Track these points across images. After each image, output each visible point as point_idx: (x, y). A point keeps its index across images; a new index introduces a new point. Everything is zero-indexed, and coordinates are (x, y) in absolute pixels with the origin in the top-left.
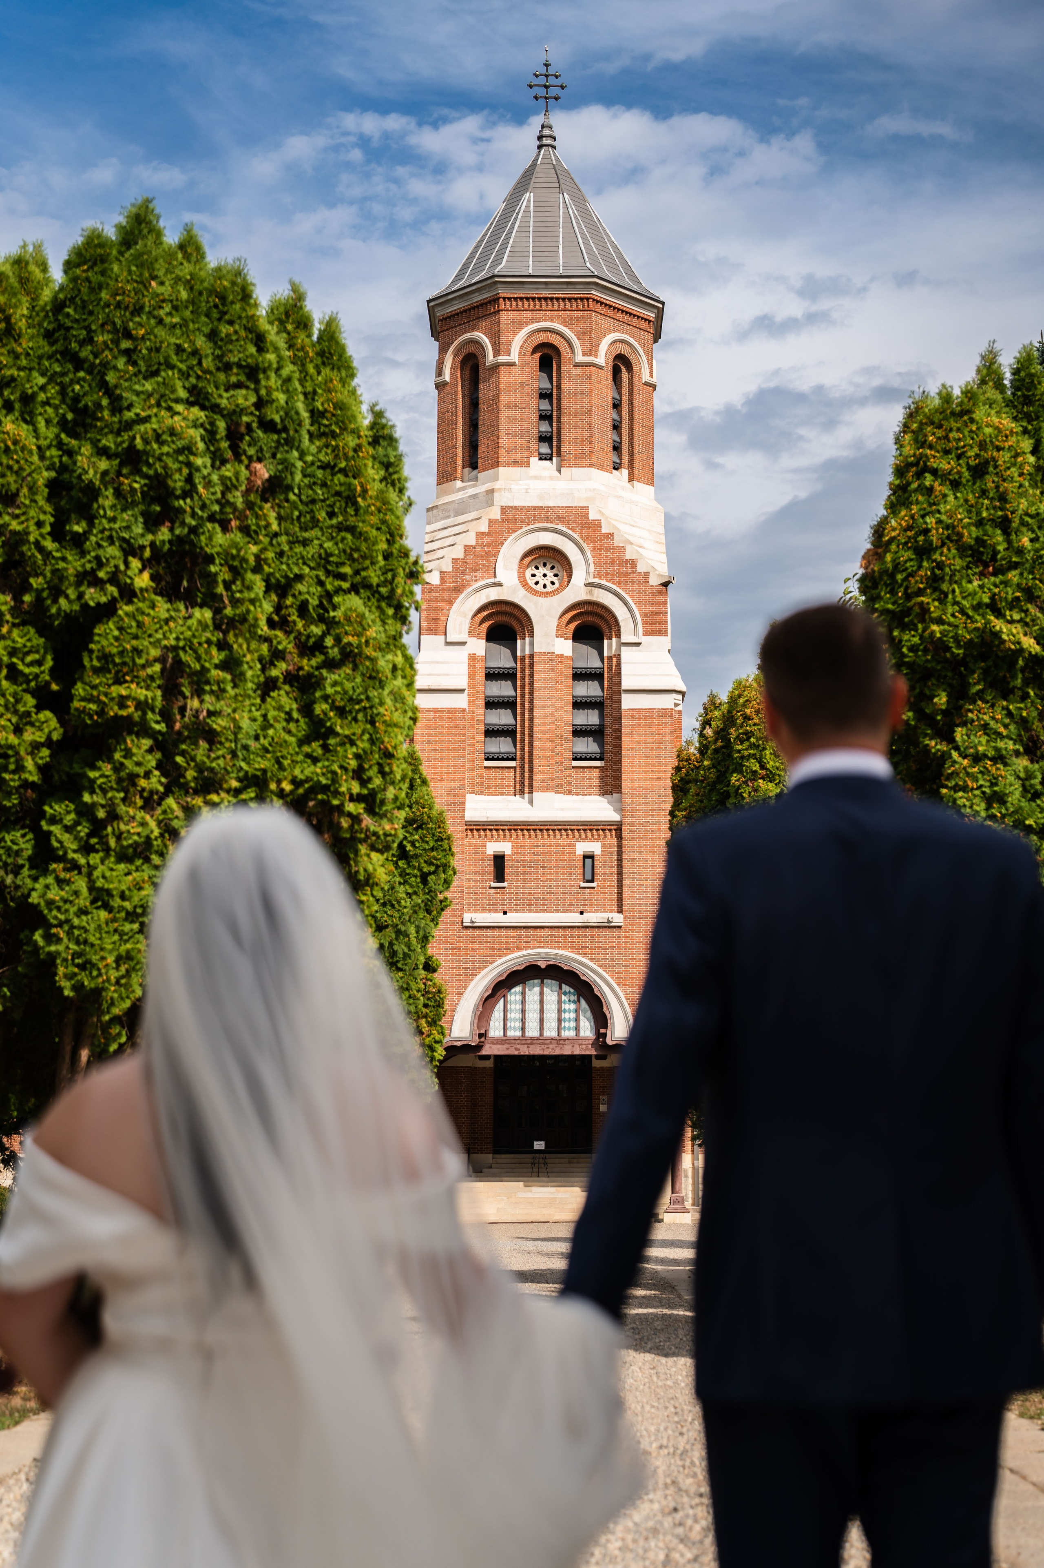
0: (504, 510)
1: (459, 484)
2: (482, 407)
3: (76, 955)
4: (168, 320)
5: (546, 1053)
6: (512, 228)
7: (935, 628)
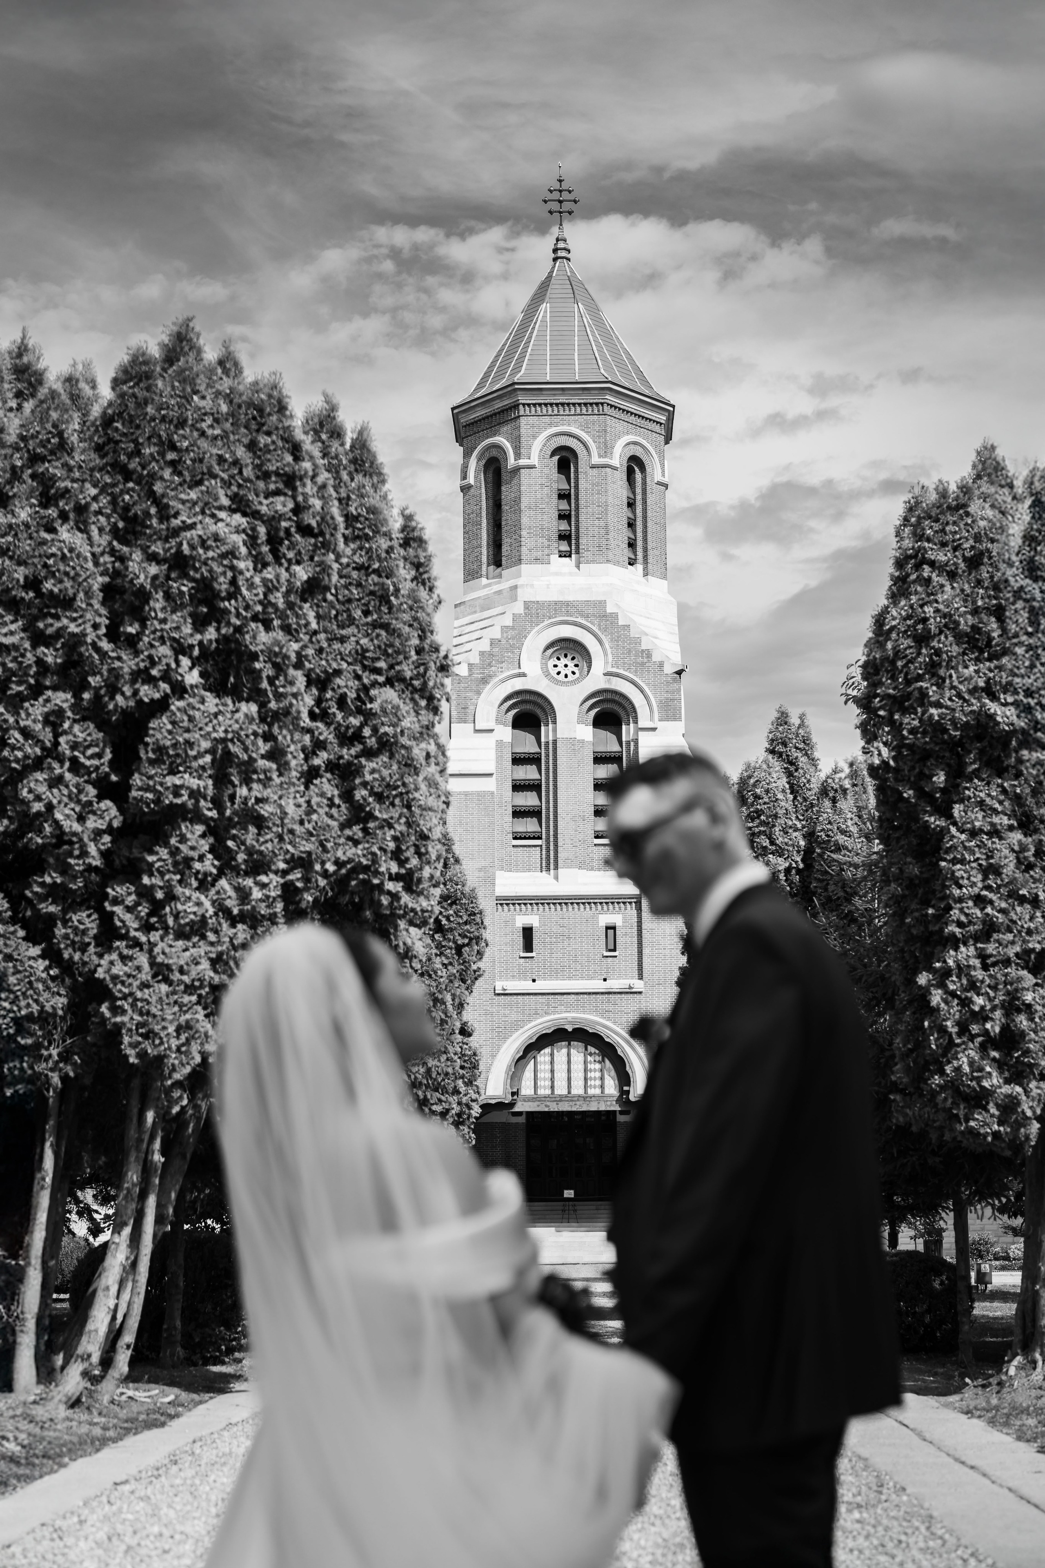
0: (527, 605)
1: (484, 581)
2: (505, 508)
3: (139, 1025)
4: (210, 432)
5: (574, 1109)
6: (530, 337)
7: (933, 711)
